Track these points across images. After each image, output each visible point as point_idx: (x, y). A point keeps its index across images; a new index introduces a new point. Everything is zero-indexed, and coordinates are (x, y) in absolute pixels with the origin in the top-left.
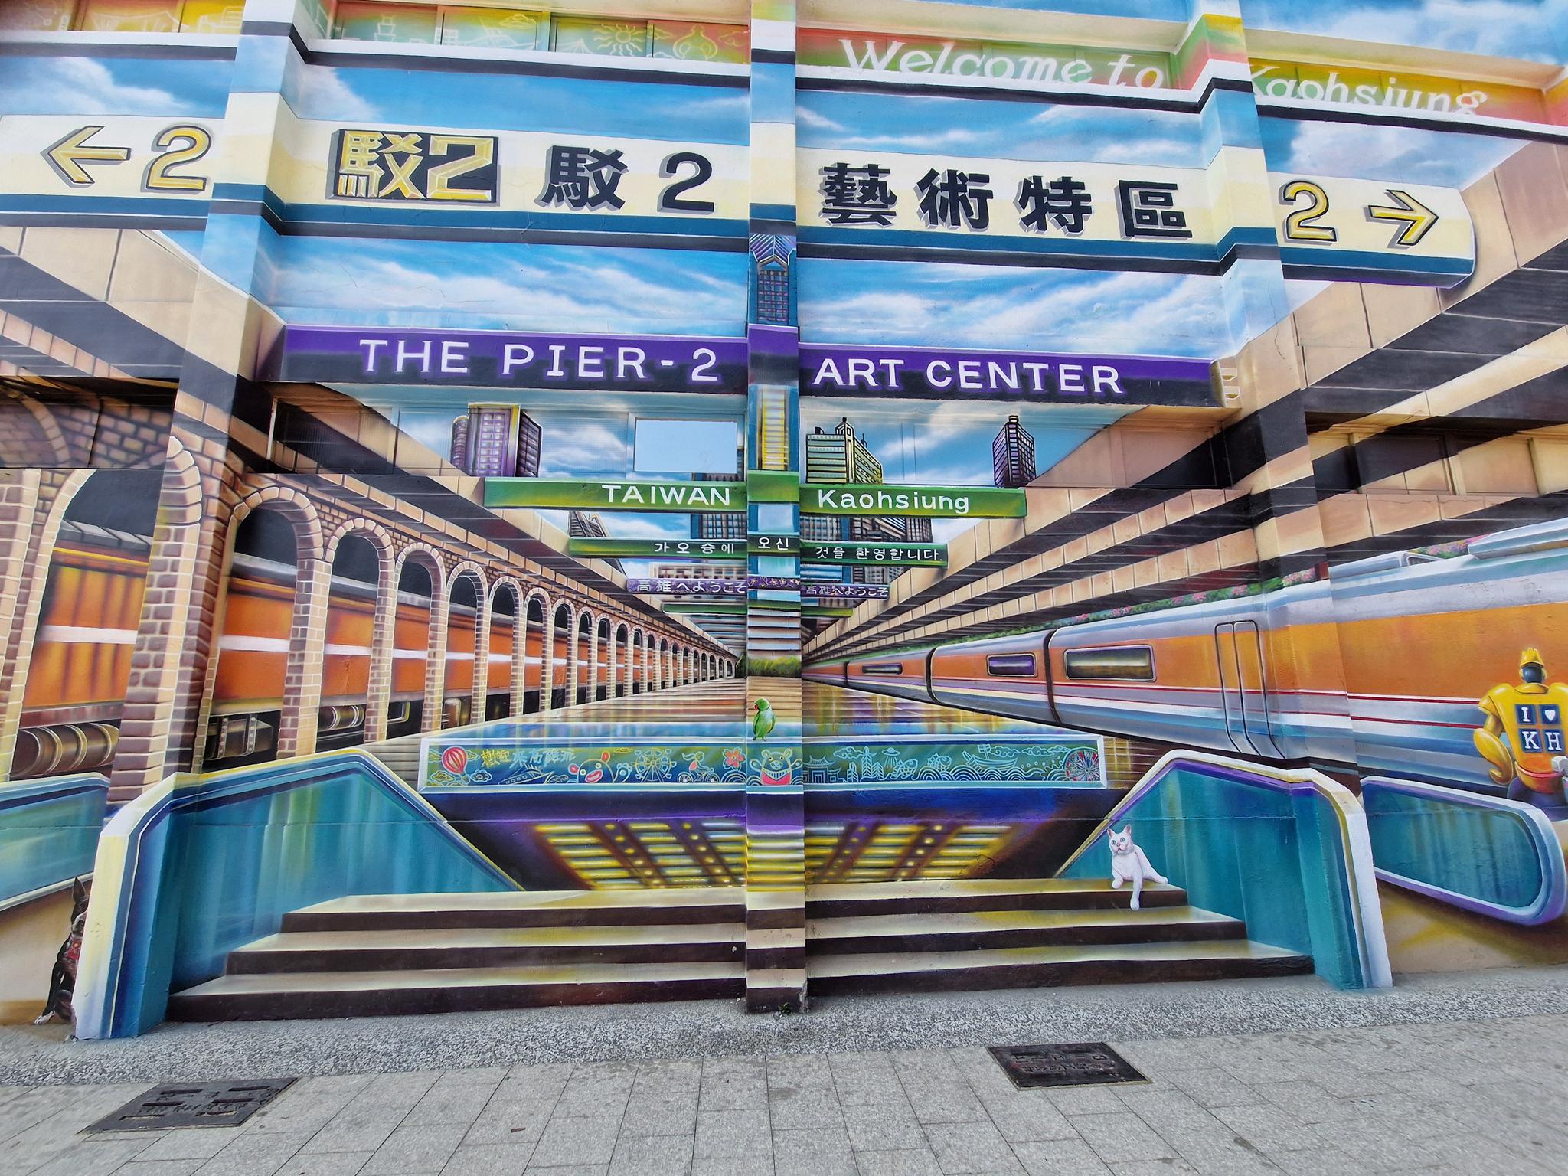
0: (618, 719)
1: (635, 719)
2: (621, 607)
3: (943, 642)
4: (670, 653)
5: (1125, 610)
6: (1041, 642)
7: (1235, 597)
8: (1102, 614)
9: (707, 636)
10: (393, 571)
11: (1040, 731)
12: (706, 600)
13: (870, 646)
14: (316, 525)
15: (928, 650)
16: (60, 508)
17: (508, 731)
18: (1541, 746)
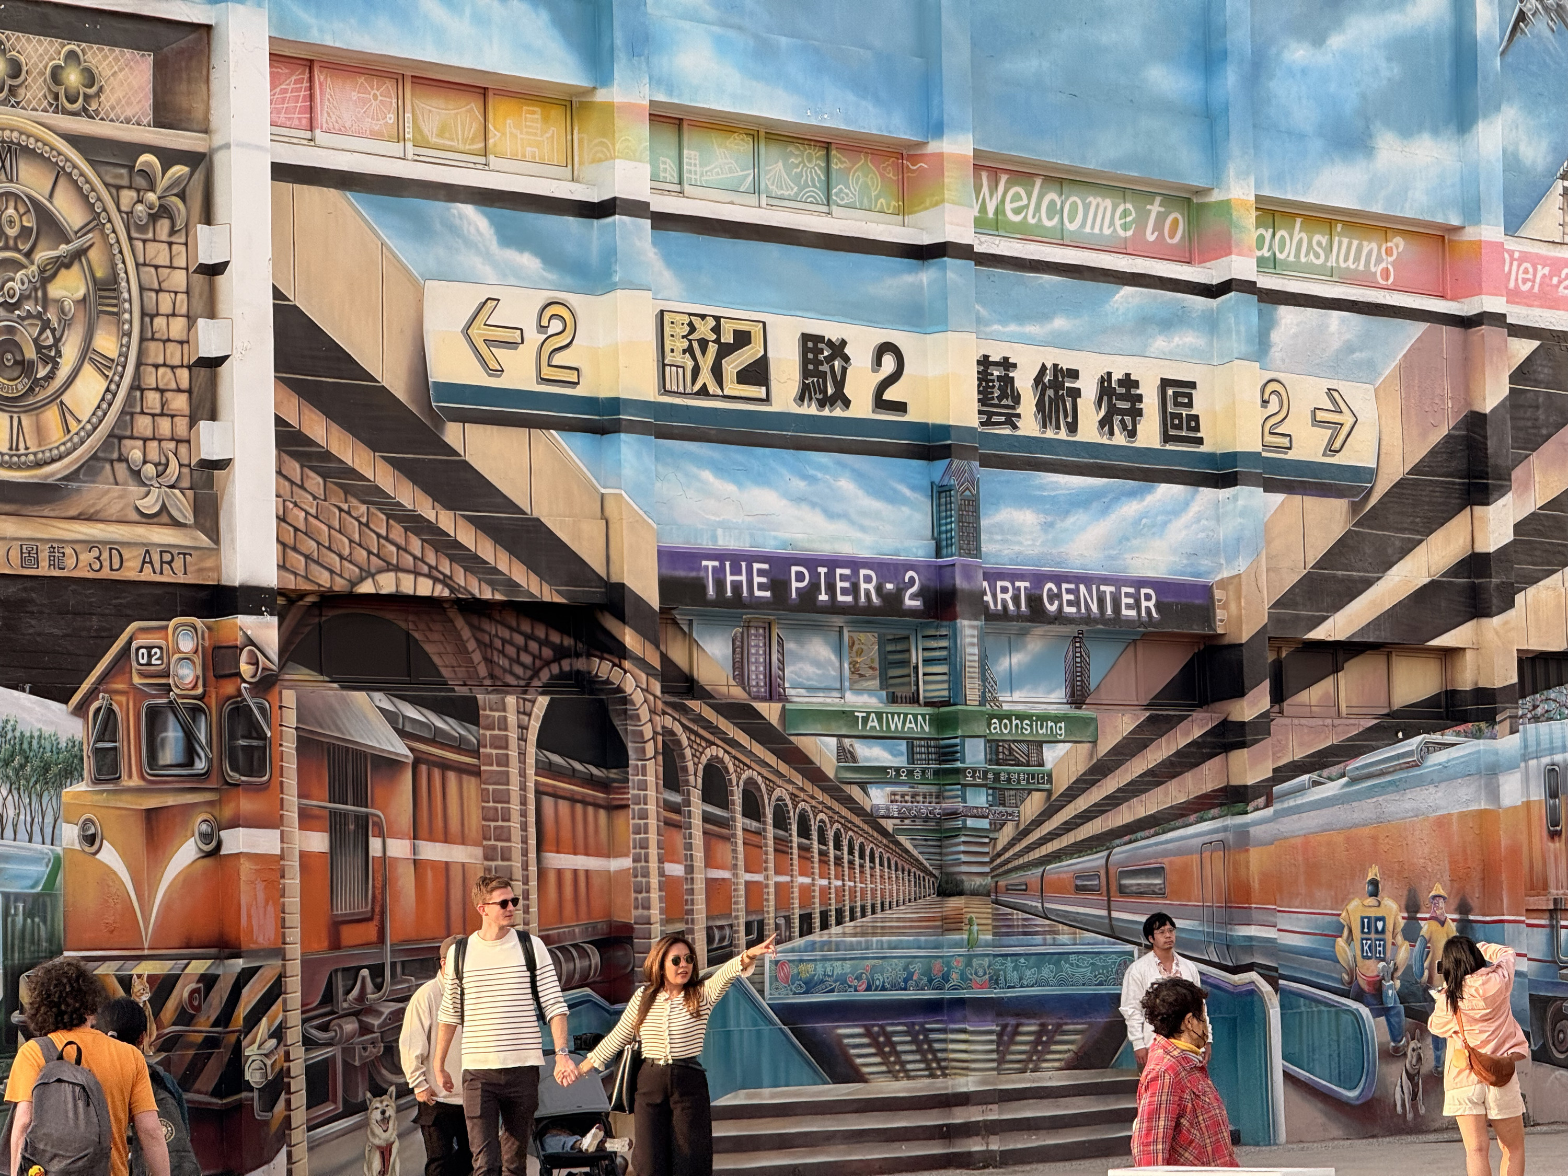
0: (874, 934)
1: (883, 935)
2: (870, 831)
3: (1050, 862)
4: (900, 873)
5: (1152, 831)
6: (1104, 861)
7: (1213, 818)
8: (1139, 835)
9: (920, 857)
10: (737, 797)
11: (1103, 943)
12: (919, 825)
13: (1010, 866)
14: (688, 752)
15: (1041, 870)
16: (533, 736)
17: (812, 947)
18: (1373, 953)
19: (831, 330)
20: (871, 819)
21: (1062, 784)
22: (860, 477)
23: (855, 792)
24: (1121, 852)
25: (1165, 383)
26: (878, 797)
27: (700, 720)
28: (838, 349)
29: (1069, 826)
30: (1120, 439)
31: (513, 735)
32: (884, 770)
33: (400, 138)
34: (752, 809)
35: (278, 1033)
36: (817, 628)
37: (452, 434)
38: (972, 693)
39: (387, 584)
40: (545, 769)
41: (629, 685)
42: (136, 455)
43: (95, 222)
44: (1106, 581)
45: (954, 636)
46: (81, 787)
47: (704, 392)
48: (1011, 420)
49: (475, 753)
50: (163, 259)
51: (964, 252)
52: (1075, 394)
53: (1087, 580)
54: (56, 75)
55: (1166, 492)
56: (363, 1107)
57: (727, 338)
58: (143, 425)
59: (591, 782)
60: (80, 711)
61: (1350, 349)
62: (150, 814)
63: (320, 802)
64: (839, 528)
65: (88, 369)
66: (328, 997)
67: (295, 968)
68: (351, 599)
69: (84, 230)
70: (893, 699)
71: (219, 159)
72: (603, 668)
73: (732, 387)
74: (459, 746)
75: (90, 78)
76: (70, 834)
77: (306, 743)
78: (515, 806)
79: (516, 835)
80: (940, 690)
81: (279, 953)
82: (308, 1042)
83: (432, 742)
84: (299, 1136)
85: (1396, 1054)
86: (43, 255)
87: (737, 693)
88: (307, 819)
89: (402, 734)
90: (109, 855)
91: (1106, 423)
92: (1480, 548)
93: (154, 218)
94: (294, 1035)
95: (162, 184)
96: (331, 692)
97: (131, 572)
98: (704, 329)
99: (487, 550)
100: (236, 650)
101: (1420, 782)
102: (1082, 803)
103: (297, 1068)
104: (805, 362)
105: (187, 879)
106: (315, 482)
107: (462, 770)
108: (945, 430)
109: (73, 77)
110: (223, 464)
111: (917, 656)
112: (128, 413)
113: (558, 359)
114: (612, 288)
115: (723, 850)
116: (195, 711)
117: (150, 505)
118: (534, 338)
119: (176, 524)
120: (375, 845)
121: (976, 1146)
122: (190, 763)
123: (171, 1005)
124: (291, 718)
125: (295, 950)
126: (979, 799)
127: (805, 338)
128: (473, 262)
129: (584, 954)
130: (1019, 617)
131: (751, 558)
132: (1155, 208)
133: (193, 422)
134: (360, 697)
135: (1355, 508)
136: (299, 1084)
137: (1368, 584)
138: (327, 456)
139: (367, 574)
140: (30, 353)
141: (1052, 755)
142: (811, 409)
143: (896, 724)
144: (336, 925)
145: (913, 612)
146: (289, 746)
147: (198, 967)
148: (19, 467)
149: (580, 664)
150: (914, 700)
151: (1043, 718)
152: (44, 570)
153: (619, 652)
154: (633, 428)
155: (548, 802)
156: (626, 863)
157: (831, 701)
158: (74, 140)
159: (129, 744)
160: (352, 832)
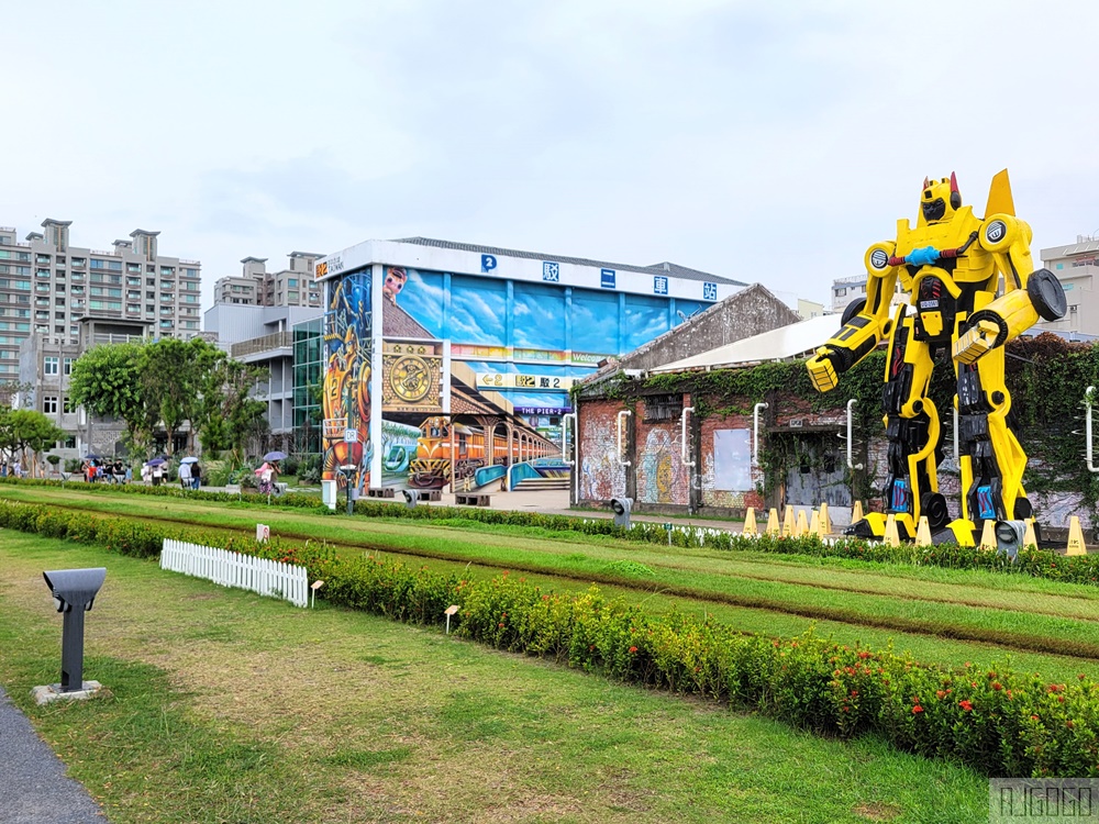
16: (493, 431)
17: (540, 460)
19: (546, 377)
20: (551, 442)
22: (551, 397)
23: (548, 439)
27: (521, 429)
28: (547, 380)
31: (489, 431)
32: (553, 436)
34: (530, 441)
36: (544, 417)
37: (481, 392)
39: (469, 412)
40: (495, 436)
41: (508, 425)
42: (430, 396)
46: (421, 438)
47: (523, 386)
49: (483, 434)
50: (435, 372)
51: (569, 365)
56: (463, 479)
57: (528, 379)
58: (431, 393)
59: (502, 438)
60: (421, 428)
62: (431, 442)
63: (458, 440)
66: (458, 464)
67: (453, 461)
68: (463, 414)
70: (557, 427)
71: (443, 359)
73: (528, 385)
75: (424, 350)
76: (419, 444)
78: (489, 441)
79: (490, 444)
81: (449, 459)
83: (476, 432)
84: (453, 482)
87: (529, 426)
88: (455, 442)
89: (471, 431)
90: (424, 446)
93: (433, 367)
94: (453, 469)
95: (435, 362)
96: (461, 426)
98: (524, 377)
100: (443, 421)
104: (541, 381)
105: (436, 450)
107: (481, 436)
108: (566, 390)
109: (421, 350)
110: (443, 397)
113: (499, 382)
114: (508, 373)
116: (438, 428)
117: (432, 403)
118: (494, 380)
119: (435, 405)
120: (466, 445)
122: (437, 435)
123: (434, 465)
124: (453, 429)
127: (542, 378)
128: (485, 370)
129: (501, 460)
131: (531, 408)
133: (439, 392)
134: (465, 427)
136: (453, 475)
139: (466, 411)
142: (542, 388)
143: (556, 430)
144: (460, 456)
145: (560, 415)
146: (453, 433)
147: (438, 461)
149: (502, 422)
152: (415, 411)
153: (506, 421)
155: (495, 440)
156: (507, 448)
158: (421, 358)
159: (428, 432)
160: (462, 444)
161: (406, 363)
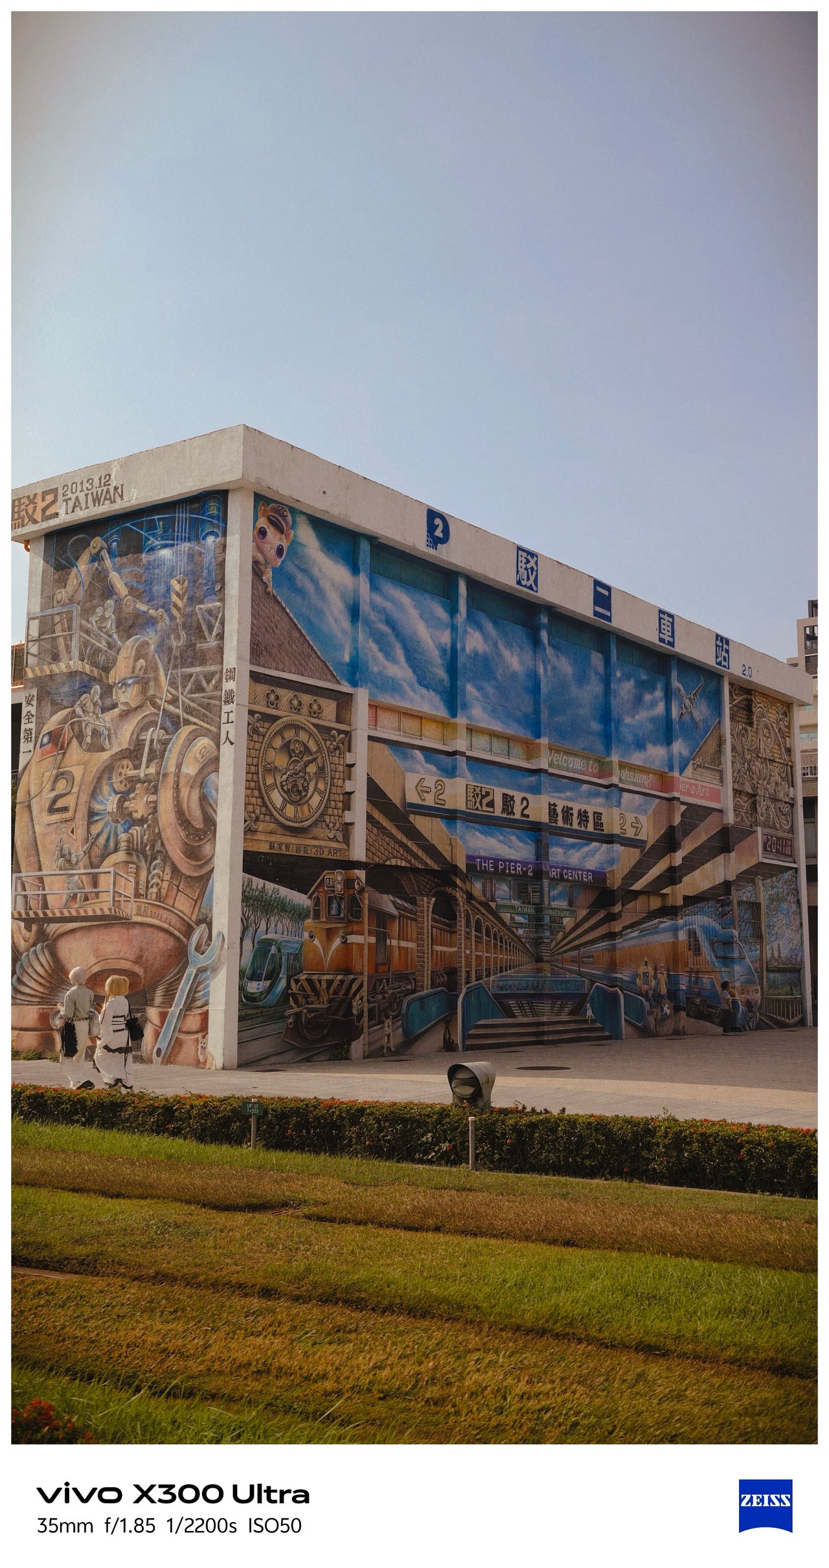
0: (519, 973)
1: (521, 973)
2: (518, 942)
3: (564, 953)
4: (526, 955)
6: (578, 953)
7: (606, 941)
8: (586, 945)
9: (531, 950)
10: (484, 931)
12: (531, 940)
13: (554, 954)
14: (472, 916)
15: (562, 955)
16: (431, 910)
17: (502, 976)
18: (646, 982)
19: (510, 792)
20: (519, 938)
21: (567, 930)
22: (518, 837)
23: (515, 930)
24: (582, 950)
25: (595, 813)
26: (520, 932)
27: (474, 906)
28: (512, 798)
29: (569, 942)
30: (583, 829)
31: (426, 909)
32: (522, 924)
33: (399, 730)
34: (488, 935)
35: (361, 999)
36: (505, 880)
37: (412, 818)
38: (546, 902)
39: (393, 862)
40: (434, 920)
41: (458, 895)
42: (328, 820)
43: (319, 750)
44: (579, 870)
45: (542, 885)
46: (310, 920)
47: (477, 809)
48: (556, 821)
49: (415, 914)
50: (337, 762)
51: (546, 771)
52: (572, 814)
53: (574, 869)
54: (311, 706)
55: (595, 844)
56: (383, 1022)
57: (484, 793)
58: (330, 811)
59: (445, 924)
60: (310, 897)
61: (640, 805)
62: (328, 930)
63: (374, 928)
64: (512, 851)
65: (316, 794)
66: (374, 987)
67: (366, 979)
68: (384, 866)
69: (316, 752)
70: (524, 903)
71: (353, 733)
72: (449, 890)
73: (485, 808)
74: (411, 912)
75: (320, 707)
76: (306, 935)
77: (371, 909)
78: (426, 931)
79: (426, 939)
80: (537, 900)
81: (362, 973)
82: (369, 1002)
83: (404, 910)
84: (365, 1030)
85: (651, 1013)
86: (306, 759)
87: (483, 899)
88: (370, 933)
89: (396, 908)
90: (316, 942)
91: (579, 823)
92: (673, 865)
93: (335, 749)
94: (365, 999)
95: (337, 740)
96: (378, 895)
97: (325, 856)
98: (478, 790)
99: (420, 853)
100: (354, 880)
101: (658, 933)
102: (572, 936)
103: (366, 1010)
104: (503, 801)
105: (337, 950)
106: (375, 831)
107: (412, 919)
108: (540, 823)
109: (315, 707)
110: (352, 824)
111: (530, 890)
112: (326, 807)
113: (440, 797)
114: (456, 776)
115: (480, 946)
116: (341, 899)
117: (331, 835)
118: (434, 790)
119: (338, 841)
120: (388, 941)
121: (546, 1038)
122: (339, 915)
123: (332, 989)
124: (366, 902)
125: (366, 973)
126: (547, 933)
127: (504, 794)
128: (419, 767)
129: (443, 977)
130: (558, 880)
131: (489, 859)
132: (591, 762)
133: (343, 811)
134: (385, 896)
135: (642, 851)
136: (366, 1014)
137: (645, 874)
138: (379, 823)
139: (388, 859)
140: (301, 788)
141: (566, 921)
142: (505, 815)
143: (525, 910)
144: (377, 966)
145: (530, 877)
146: (366, 910)
147: (339, 977)
148: (296, 822)
149: (443, 889)
150: (529, 903)
151: (563, 910)
152: (302, 854)
153: (455, 885)
154: (460, 818)
155: (434, 929)
156: (455, 949)
157: (507, 902)
158: (315, 725)
159: (323, 908)
160: (382, 937)
161: (289, 735)
